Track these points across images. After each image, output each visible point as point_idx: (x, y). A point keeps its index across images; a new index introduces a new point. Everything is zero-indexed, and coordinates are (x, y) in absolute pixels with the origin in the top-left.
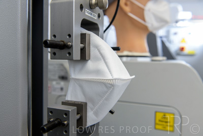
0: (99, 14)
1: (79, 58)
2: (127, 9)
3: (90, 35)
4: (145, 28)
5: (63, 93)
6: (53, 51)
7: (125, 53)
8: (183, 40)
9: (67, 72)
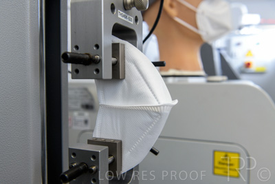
0: (136, 17)
1: (110, 77)
2: (173, 12)
3: (124, 45)
4: (198, 38)
5: (88, 128)
6: (75, 68)
7: (171, 72)
8: (249, 53)
9: (92, 99)
